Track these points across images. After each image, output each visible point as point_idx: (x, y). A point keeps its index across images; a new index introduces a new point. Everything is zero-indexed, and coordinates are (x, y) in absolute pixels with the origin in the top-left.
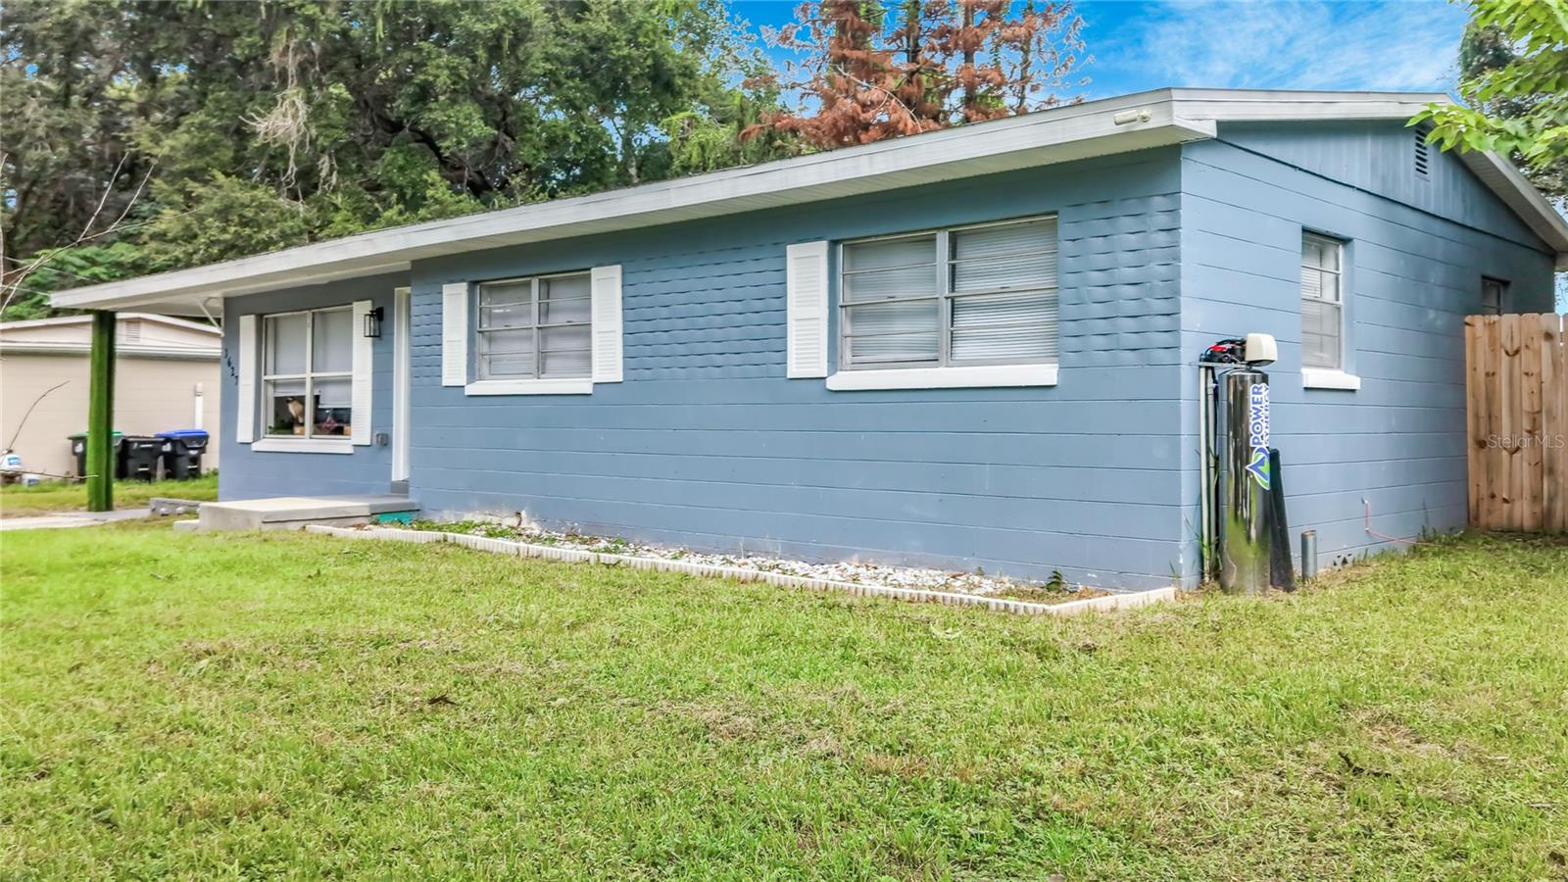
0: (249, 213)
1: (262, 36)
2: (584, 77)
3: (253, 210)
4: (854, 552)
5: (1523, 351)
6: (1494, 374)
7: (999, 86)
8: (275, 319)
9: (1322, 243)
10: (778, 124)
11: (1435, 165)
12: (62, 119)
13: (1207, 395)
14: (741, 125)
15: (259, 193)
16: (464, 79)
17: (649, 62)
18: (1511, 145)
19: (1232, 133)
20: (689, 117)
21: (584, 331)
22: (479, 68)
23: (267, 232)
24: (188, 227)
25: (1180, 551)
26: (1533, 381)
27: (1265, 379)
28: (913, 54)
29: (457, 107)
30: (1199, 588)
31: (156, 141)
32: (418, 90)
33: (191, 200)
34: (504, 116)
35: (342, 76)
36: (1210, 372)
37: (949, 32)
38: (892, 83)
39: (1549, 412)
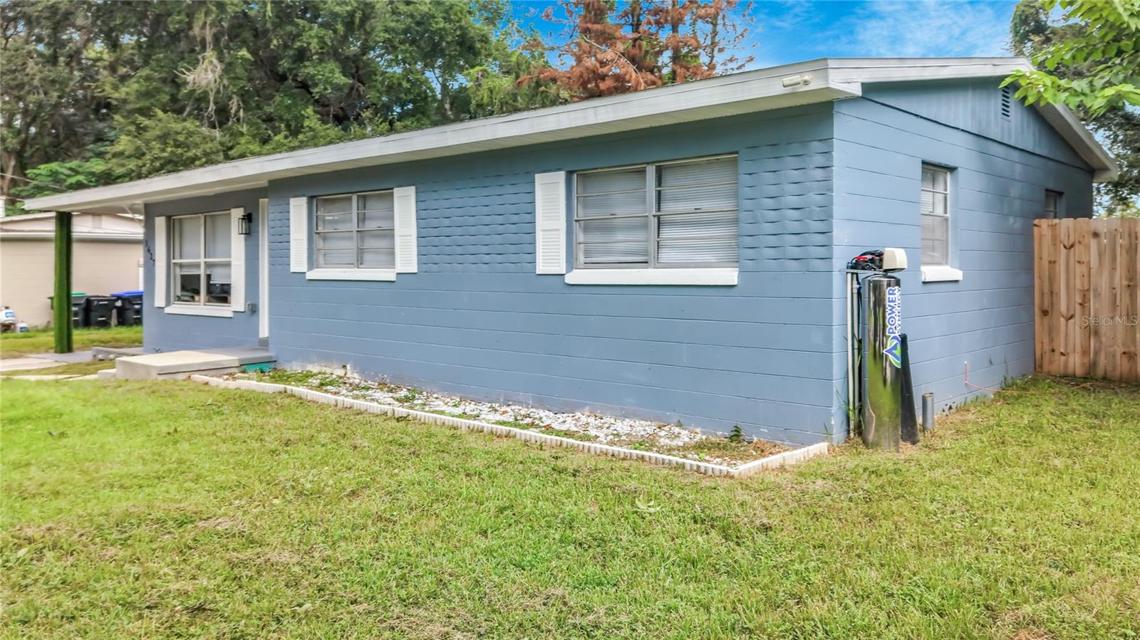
0: (181, 138)
1: (188, 15)
2: (413, 42)
3: (184, 136)
4: (586, 405)
5: (1077, 246)
6: (1055, 262)
7: (696, 49)
8: (180, 219)
9: (934, 171)
10: (542, 76)
11: (1014, 110)
12: (51, 74)
13: (852, 294)
14: (517, 77)
15: (188, 124)
16: (327, 45)
17: (458, 33)
18: (1078, 99)
19: (875, 91)
20: (482, 70)
21: (389, 234)
22: (339, 37)
23: (194, 151)
24: (138, 148)
25: (832, 415)
26: (1084, 269)
27: (898, 283)
28: (636, 26)
29: (324, 65)
30: (846, 442)
31: (116, 88)
32: (296, 52)
33: (141, 129)
34: (358, 69)
35: (244, 43)
36: (855, 276)
37: (661, 11)
38: (621, 47)
39: (1095, 290)
